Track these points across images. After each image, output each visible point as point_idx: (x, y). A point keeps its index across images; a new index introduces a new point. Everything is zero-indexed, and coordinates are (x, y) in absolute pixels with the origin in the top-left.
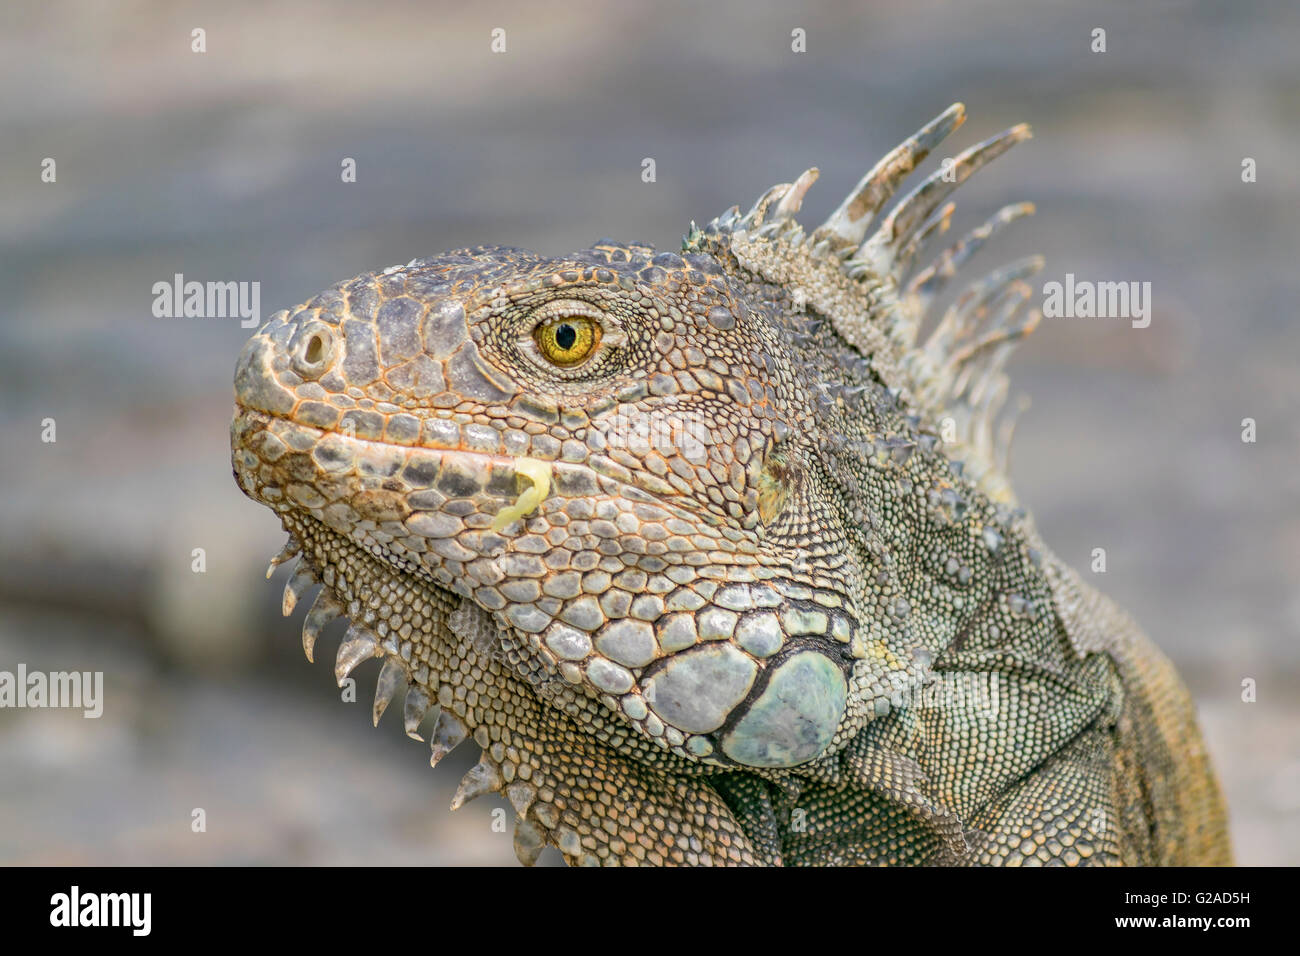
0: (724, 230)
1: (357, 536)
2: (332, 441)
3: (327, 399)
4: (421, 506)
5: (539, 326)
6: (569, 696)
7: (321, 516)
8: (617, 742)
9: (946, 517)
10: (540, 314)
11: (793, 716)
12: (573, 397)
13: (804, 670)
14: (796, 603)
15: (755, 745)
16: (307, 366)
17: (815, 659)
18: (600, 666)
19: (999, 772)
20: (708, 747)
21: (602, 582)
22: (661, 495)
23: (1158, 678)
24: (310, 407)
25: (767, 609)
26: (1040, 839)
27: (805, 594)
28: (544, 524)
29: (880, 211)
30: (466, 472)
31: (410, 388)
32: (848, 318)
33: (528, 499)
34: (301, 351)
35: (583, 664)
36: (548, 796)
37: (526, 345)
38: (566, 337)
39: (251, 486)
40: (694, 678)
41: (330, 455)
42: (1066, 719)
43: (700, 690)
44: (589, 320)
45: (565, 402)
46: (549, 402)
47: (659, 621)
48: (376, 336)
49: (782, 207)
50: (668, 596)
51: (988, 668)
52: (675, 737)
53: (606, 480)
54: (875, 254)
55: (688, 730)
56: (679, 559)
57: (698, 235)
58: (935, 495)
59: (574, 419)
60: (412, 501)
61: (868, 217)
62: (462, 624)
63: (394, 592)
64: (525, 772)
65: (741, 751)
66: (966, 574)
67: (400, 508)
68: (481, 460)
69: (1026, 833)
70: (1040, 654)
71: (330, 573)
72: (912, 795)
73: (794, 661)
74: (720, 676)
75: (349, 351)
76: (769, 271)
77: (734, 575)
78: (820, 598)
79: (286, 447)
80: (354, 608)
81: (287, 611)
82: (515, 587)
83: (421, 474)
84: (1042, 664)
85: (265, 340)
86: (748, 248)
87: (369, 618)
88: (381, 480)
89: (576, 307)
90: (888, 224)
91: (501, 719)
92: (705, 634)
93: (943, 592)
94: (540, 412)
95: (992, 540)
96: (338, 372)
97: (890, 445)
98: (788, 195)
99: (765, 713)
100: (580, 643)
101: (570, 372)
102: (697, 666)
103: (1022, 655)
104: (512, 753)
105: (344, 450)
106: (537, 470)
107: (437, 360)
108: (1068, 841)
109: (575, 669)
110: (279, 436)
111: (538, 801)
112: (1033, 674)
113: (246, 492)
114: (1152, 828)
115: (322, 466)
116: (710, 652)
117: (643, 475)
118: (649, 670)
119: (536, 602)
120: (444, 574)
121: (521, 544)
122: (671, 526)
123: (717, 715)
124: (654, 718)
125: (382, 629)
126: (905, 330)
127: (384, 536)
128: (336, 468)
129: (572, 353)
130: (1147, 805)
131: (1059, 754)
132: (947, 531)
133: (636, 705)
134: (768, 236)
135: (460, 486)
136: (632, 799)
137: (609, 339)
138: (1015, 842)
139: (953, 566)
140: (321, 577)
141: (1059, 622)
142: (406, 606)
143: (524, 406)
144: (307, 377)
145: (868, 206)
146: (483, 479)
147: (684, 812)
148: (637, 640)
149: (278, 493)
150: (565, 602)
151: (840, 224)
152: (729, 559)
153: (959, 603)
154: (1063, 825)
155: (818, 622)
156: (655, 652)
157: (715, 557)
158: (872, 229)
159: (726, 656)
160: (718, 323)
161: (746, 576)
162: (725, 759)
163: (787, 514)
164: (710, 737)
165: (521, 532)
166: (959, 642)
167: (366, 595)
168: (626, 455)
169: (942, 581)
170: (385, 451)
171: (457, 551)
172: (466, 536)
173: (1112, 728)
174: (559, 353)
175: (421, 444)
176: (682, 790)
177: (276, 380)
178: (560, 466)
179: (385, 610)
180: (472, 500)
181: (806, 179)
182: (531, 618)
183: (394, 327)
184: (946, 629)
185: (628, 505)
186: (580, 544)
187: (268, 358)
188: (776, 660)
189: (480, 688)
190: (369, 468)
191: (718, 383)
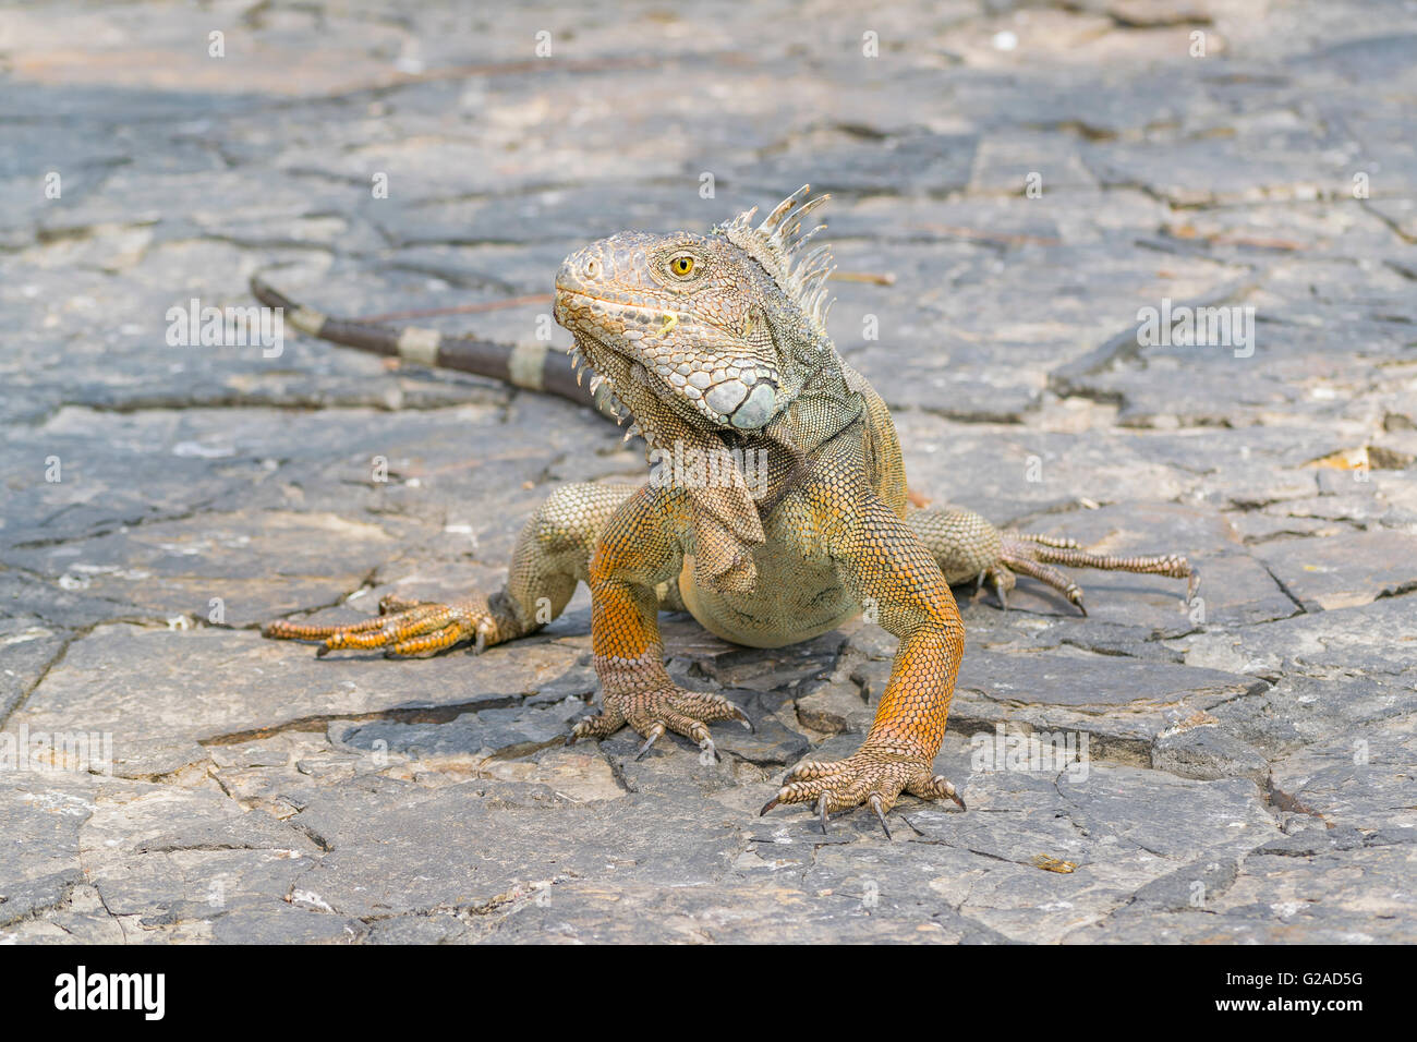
0: (726, 228)
1: (602, 339)
2: (599, 303)
3: (597, 287)
4: (629, 327)
5: (673, 262)
6: (672, 400)
7: (590, 331)
8: (687, 417)
9: (804, 338)
10: (674, 256)
11: (758, 408)
12: (684, 287)
13: (763, 391)
14: (759, 366)
15: (743, 419)
16: (589, 274)
17: (767, 387)
18: (689, 389)
19: (820, 437)
20: (727, 419)
21: (691, 357)
22: (715, 325)
23: (876, 403)
24: (590, 290)
25: (750, 368)
26: (835, 463)
27: (762, 363)
28: (673, 335)
29: (778, 224)
30: (647, 315)
31: (626, 283)
32: (767, 263)
33: (669, 326)
34: (587, 267)
35: (683, 387)
36: (660, 437)
37: (668, 268)
38: (684, 265)
39: (562, 320)
40: (724, 393)
41: (597, 308)
42: (846, 418)
43: (726, 398)
44: (690, 258)
45: (681, 289)
46: (676, 289)
47: (712, 372)
48: (612, 264)
49: (744, 220)
50: (715, 363)
51: (817, 397)
52: (716, 416)
53: (696, 319)
54: (776, 240)
55: (721, 412)
56: (719, 349)
57: (716, 230)
58: (800, 330)
59: (684, 295)
60: (626, 326)
61: (774, 226)
62: (635, 371)
63: (611, 359)
64: (651, 428)
65: (737, 421)
66: (811, 361)
67: (621, 328)
68: (652, 311)
69: (830, 461)
70: (836, 392)
71: (589, 352)
72: (788, 442)
73: (759, 387)
74: (734, 392)
75: (604, 268)
76: (740, 244)
77: (738, 355)
78: (767, 365)
79: (581, 305)
80: (596, 365)
81: (573, 367)
82: (659, 358)
83: (630, 316)
84: (837, 396)
85: (571, 264)
86: (733, 235)
87: (602, 369)
88: (615, 317)
89: (687, 254)
90: (780, 229)
91: (644, 407)
92: (729, 377)
93: (801, 367)
94: (672, 292)
95: (820, 348)
96: (600, 276)
97: (785, 310)
98: (747, 216)
99: (748, 407)
100: (683, 381)
101: (682, 278)
102: (726, 388)
103: (830, 392)
104: (647, 420)
105: (602, 306)
106: (673, 315)
107: (636, 272)
108: (846, 465)
109: (680, 389)
110: (578, 301)
111: (656, 438)
112: (834, 400)
113: (558, 322)
114: (874, 460)
115: (594, 312)
116: (730, 383)
117: (709, 317)
118: (707, 390)
119: (667, 365)
120: (633, 354)
121: (665, 342)
122: (718, 337)
123: (732, 407)
124: (708, 408)
125: (606, 373)
126: (786, 269)
127: (612, 339)
128: (598, 313)
129: (686, 271)
130: (873, 451)
131: (843, 431)
132: (804, 344)
133: (702, 403)
134: (741, 231)
135: (645, 320)
136: (690, 438)
137: (696, 265)
138: (826, 464)
139: (806, 357)
140: (585, 354)
141: (844, 380)
142: (616, 365)
143: (667, 290)
144: (589, 278)
145: (774, 222)
146: (653, 318)
147: (708, 443)
148: (703, 379)
149: (573, 322)
150: (678, 365)
151: (764, 228)
152: (736, 349)
153: (807, 371)
154: (844, 459)
155: (767, 374)
156: (710, 384)
157: (732, 348)
158: (775, 230)
159: (736, 386)
160: (732, 261)
161: (742, 356)
162: (731, 425)
163: (753, 333)
164: (727, 416)
165: (665, 338)
166: (806, 386)
167: (601, 361)
168: (703, 310)
169: (802, 363)
170: (618, 307)
171: (640, 345)
172: (645, 339)
173: (863, 422)
174: (681, 271)
175: (630, 304)
176: (708, 435)
177: (577, 279)
178: (679, 313)
179: (608, 366)
180: (648, 326)
181: (753, 210)
182: (665, 370)
183: (621, 259)
184: (801, 381)
185: (703, 328)
186: (685, 343)
187: (573, 271)
188: (753, 386)
189: (638, 396)
190: (611, 313)
191: (733, 284)
